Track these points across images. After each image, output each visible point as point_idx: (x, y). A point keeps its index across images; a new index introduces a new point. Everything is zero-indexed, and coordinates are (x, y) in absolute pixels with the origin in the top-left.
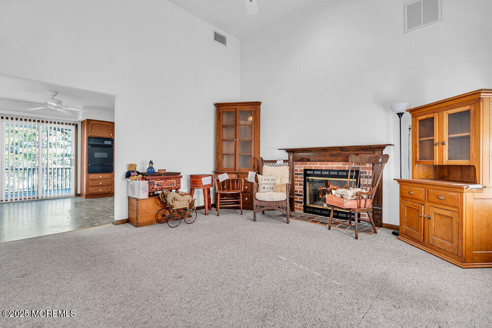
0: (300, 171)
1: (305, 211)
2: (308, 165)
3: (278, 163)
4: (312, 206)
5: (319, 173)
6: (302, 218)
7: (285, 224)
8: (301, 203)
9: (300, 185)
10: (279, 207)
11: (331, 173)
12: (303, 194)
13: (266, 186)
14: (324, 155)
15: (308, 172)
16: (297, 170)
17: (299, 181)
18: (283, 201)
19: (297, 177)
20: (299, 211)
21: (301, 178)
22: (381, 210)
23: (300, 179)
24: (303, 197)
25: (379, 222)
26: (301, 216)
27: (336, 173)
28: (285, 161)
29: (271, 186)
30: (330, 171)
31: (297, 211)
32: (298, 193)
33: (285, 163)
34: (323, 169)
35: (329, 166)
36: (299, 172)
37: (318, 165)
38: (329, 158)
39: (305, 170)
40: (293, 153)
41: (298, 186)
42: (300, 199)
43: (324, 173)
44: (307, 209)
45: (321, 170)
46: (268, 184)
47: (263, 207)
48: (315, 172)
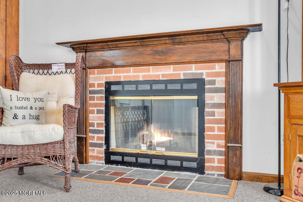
0: (99, 85)
1: (108, 161)
2: (113, 75)
3: (55, 69)
4: (121, 150)
5: (133, 88)
6: (101, 176)
7: (61, 194)
8: (100, 146)
9: (99, 112)
10: (48, 157)
11: (155, 87)
12: (104, 129)
13: (20, 113)
14: (141, 54)
15: (113, 88)
16: (93, 85)
17: (96, 105)
18: (56, 142)
19: (92, 99)
20: (96, 161)
21: (100, 99)
22: (241, 147)
23: (98, 101)
24: (104, 135)
25: (238, 170)
26: (100, 172)
27: (162, 87)
28: (68, 66)
29: (34, 112)
30: (152, 82)
31: (93, 162)
32: (96, 128)
33: (69, 70)
34: (141, 79)
35: (151, 73)
36: (96, 88)
37: (131, 74)
38: (149, 59)
39: (108, 84)
40: (86, 52)
41: (96, 115)
42: (98, 138)
43: (141, 87)
44: (113, 158)
45: (137, 83)
46: (26, 108)
47: (9, 159)
48: (127, 88)
